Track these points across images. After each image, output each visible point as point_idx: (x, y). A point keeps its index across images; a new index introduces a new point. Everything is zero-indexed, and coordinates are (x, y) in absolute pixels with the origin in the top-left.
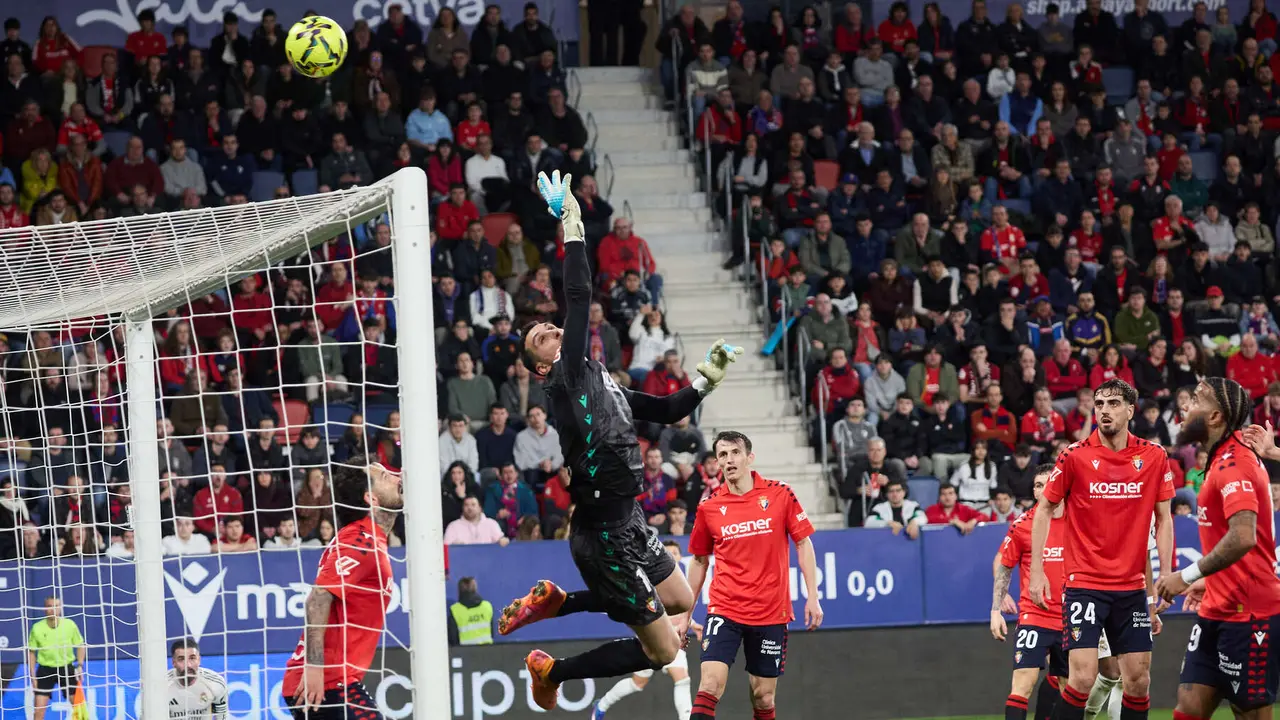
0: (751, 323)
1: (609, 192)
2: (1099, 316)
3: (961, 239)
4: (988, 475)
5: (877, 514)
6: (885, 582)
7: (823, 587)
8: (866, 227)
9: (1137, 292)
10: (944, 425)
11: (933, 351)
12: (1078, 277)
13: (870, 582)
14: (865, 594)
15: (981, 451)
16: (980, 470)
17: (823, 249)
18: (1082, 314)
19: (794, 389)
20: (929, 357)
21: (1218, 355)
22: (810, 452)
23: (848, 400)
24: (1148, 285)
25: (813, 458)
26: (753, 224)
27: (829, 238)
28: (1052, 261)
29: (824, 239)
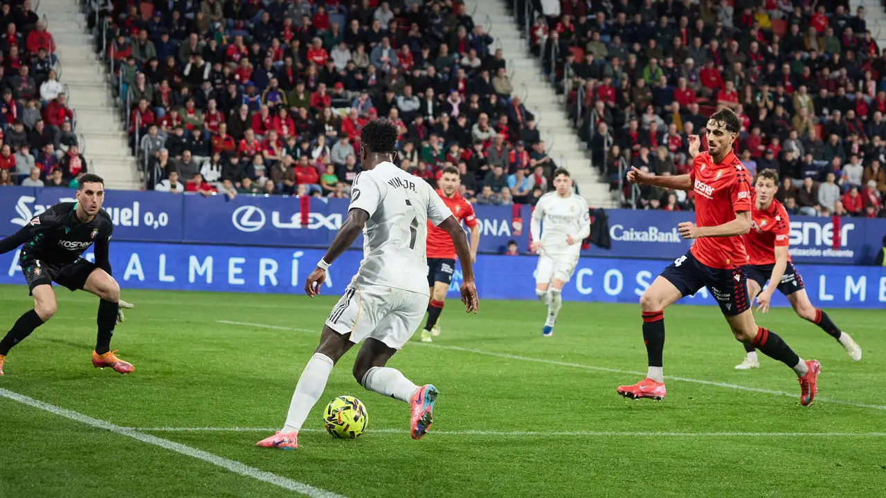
0: (104, 82)
1: (36, 9)
2: (280, 90)
3: (213, 49)
4: (218, 170)
5: (163, 185)
6: (164, 219)
7: (132, 219)
8: (165, 38)
9: (301, 83)
10: (198, 142)
11: (191, 100)
12: (271, 71)
13: (156, 219)
14: (153, 225)
15: (217, 157)
16: (215, 167)
17: (142, 48)
18: (271, 89)
19: (124, 117)
20: (188, 104)
21: (339, 117)
22: (130, 150)
23: (150, 125)
24: (306, 79)
25: (130, 153)
26: (109, 31)
27: (146, 43)
28: (258, 59)
29: (143, 43)
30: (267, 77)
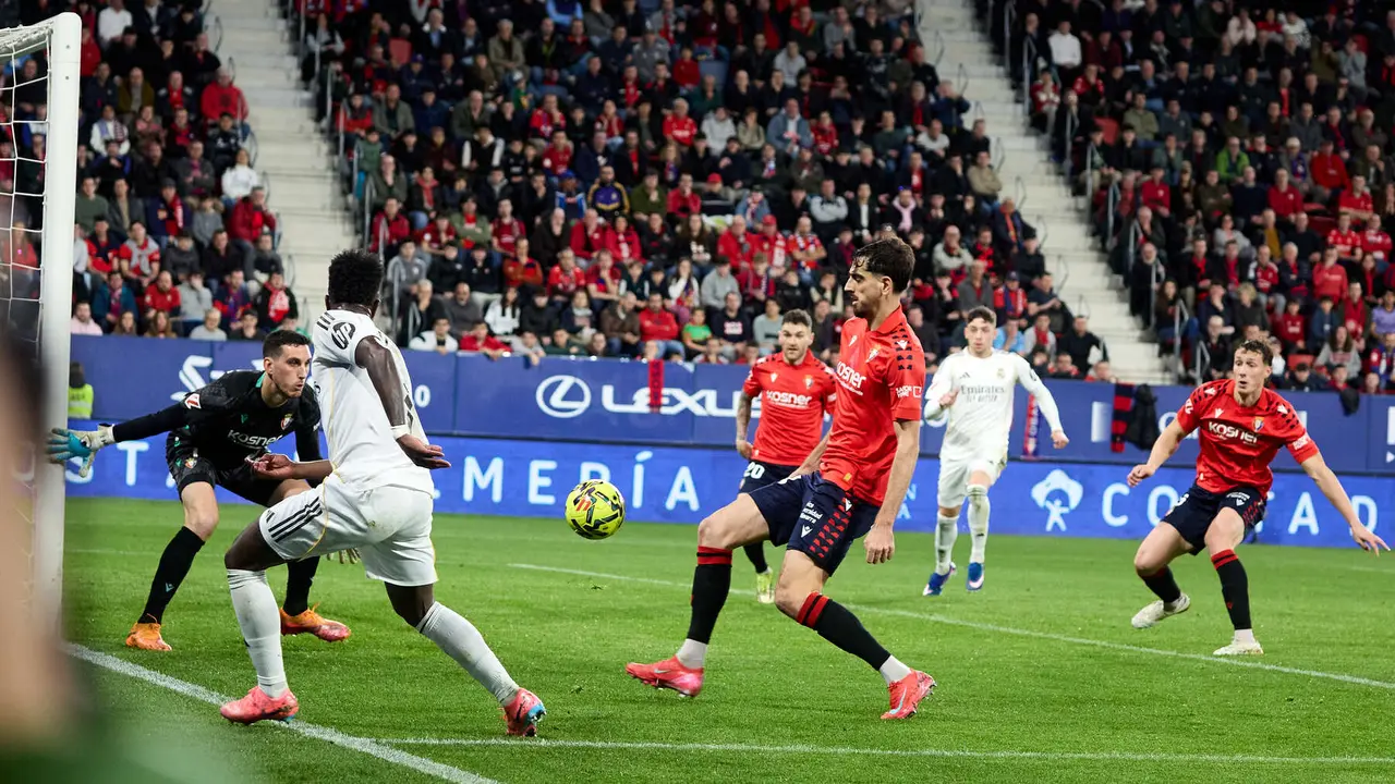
0: (328, 168)
1: (217, 48)
2: (618, 185)
3: (509, 116)
4: (514, 316)
5: (423, 339)
6: (424, 396)
8: (430, 98)
9: (652, 174)
10: (481, 270)
11: (470, 200)
12: (604, 155)
15: (512, 295)
16: (509, 311)
17: (391, 115)
18: (603, 184)
19: (358, 230)
20: (466, 206)
21: (714, 230)
23: (403, 241)
24: (661, 167)
26: (337, 85)
27: (397, 105)
28: (582, 135)
29: (392, 105)
30: (597, 162)
